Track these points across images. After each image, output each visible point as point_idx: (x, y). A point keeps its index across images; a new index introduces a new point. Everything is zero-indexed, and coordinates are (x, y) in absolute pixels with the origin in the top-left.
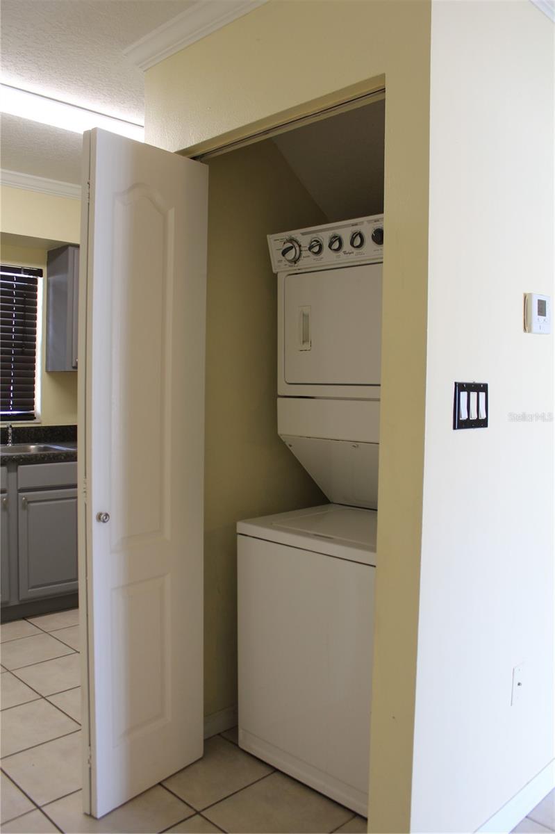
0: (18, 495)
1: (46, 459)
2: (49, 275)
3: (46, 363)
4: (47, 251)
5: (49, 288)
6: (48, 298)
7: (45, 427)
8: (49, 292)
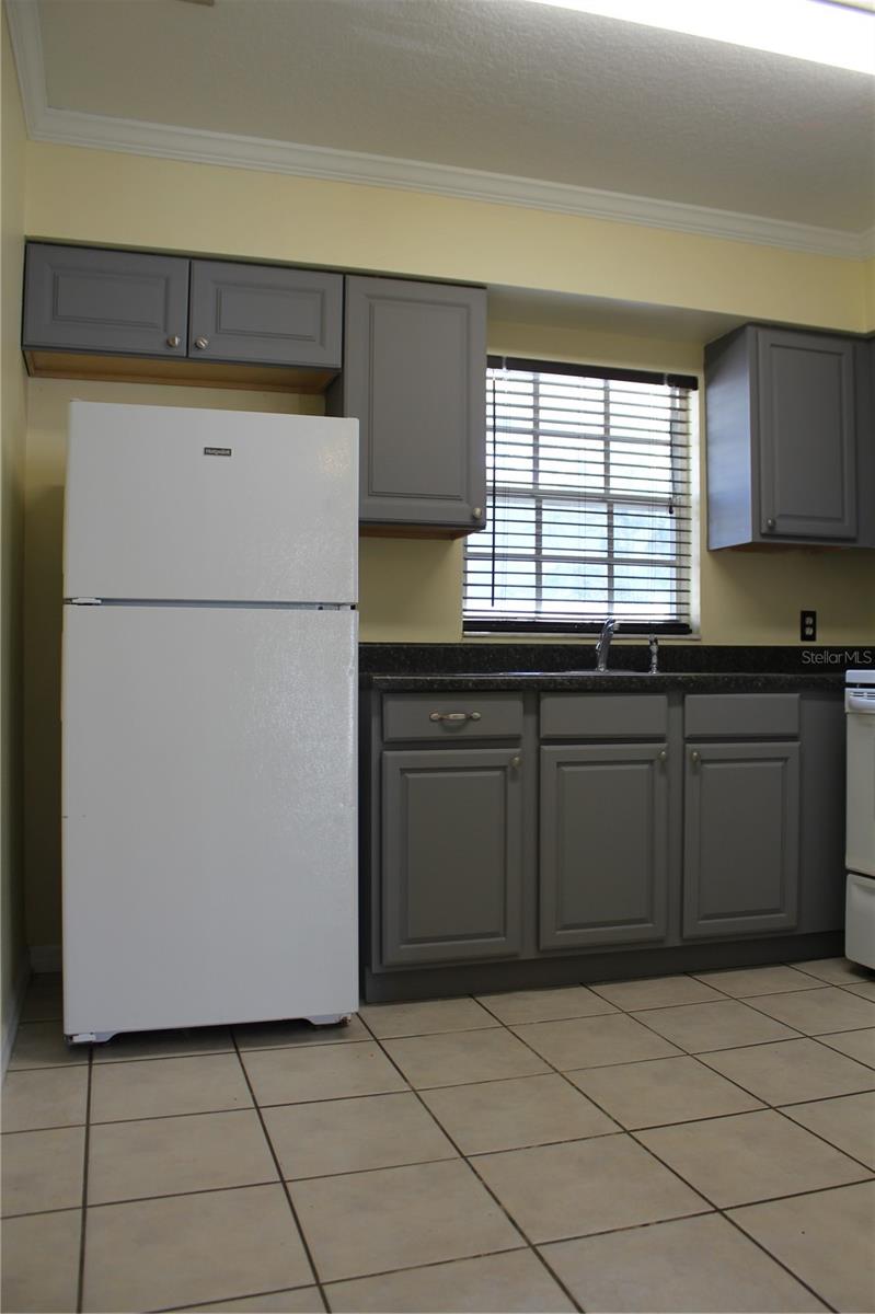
0: (684, 749)
1: (732, 686)
2: (707, 386)
3: (707, 537)
4: (704, 345)
5: (709, 406)
6: (710, 425)
7: (708, 647)
8: (710, 413)
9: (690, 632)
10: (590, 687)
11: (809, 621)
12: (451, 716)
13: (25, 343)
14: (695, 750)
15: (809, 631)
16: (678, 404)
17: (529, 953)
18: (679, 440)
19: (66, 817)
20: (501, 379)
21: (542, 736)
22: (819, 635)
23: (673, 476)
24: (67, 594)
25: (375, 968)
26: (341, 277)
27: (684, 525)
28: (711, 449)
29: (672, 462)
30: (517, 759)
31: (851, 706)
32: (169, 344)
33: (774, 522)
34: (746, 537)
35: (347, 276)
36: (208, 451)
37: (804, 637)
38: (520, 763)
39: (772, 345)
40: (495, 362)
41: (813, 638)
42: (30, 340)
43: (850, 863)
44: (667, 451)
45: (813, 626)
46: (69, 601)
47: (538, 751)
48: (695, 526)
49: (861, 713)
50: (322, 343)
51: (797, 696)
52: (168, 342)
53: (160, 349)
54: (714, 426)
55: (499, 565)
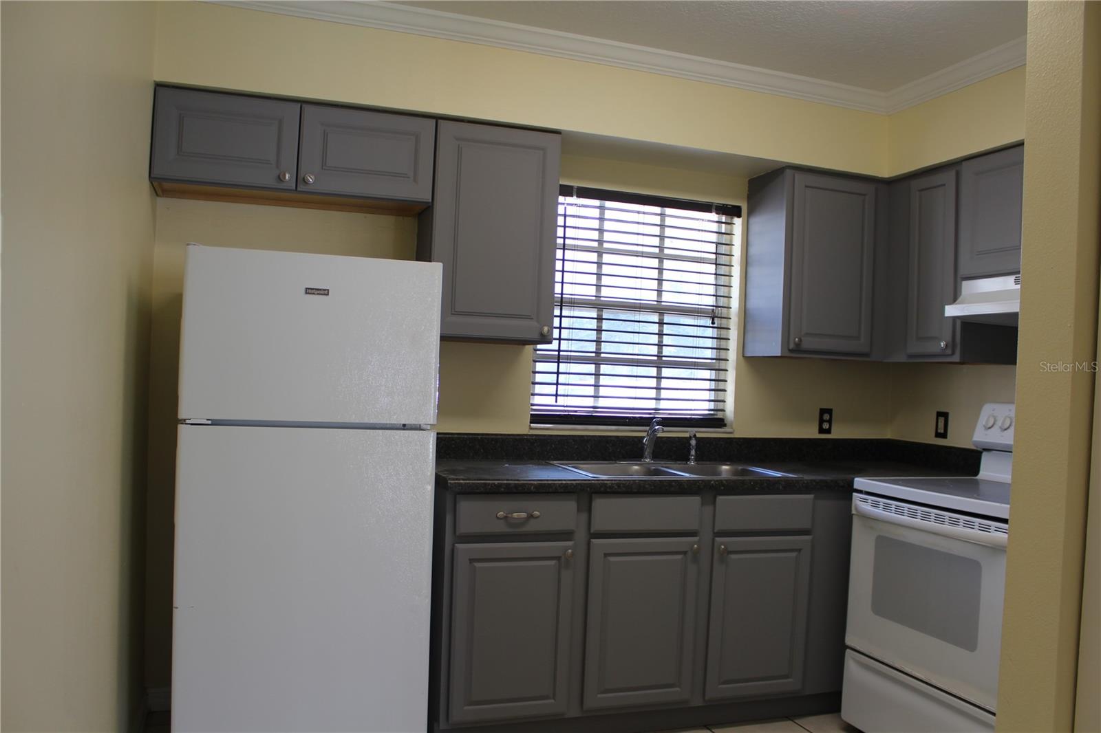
1: (757, 488)
2: (749, 215)
3: (743, 346)
4: (747, 180)
5: (750, 233)
6: (749, 248)
7: (739, 439)
8: (751, 238)
9: (725, 425)
10: (635, 490)
11: (826, 417)
12: (515, 515)
13: (152, 176)
14: (722, 544)
15: (826, 426)
16: (723, 228)
17: (574, 712)
18: (723, 259)
19: (177, 608)
20: (571, 205)
21: (592, 531)
22: (833, 430)
23: (716, 290)
24: (182, 415)
25: (442, 725)
26: (434, 121)
27: (724, 333)
28: (750, 270)
29: (716, 279)
30: (570, 551)
31: (856, 509)
32: (280, 179)
33: (800, 340)
34: (776, 350)
35: (440, 121)
36: (309, 291)
37: (821, 431)
38: (573, 554)
39: (806, 186)
40: (567, 191)
41: (828, 431)
42: (156, 173)
43: (850, 640)
44: (712, 268)
45: (830, 421)
46: (183, 422)
47: (589, 544)
48: (733, 334)
49: (866, 517)
50: (415, 180)
51: (811, 496)
52: (279, 177)
53: (272, 182)
54: (753, 251)
55: (563, 368)
